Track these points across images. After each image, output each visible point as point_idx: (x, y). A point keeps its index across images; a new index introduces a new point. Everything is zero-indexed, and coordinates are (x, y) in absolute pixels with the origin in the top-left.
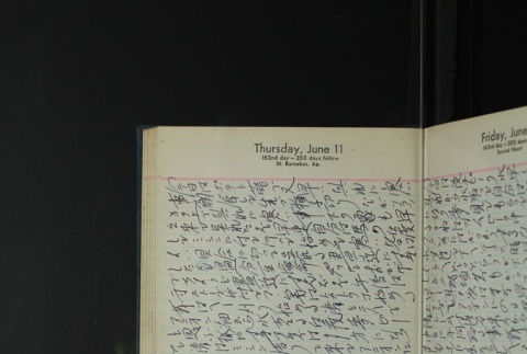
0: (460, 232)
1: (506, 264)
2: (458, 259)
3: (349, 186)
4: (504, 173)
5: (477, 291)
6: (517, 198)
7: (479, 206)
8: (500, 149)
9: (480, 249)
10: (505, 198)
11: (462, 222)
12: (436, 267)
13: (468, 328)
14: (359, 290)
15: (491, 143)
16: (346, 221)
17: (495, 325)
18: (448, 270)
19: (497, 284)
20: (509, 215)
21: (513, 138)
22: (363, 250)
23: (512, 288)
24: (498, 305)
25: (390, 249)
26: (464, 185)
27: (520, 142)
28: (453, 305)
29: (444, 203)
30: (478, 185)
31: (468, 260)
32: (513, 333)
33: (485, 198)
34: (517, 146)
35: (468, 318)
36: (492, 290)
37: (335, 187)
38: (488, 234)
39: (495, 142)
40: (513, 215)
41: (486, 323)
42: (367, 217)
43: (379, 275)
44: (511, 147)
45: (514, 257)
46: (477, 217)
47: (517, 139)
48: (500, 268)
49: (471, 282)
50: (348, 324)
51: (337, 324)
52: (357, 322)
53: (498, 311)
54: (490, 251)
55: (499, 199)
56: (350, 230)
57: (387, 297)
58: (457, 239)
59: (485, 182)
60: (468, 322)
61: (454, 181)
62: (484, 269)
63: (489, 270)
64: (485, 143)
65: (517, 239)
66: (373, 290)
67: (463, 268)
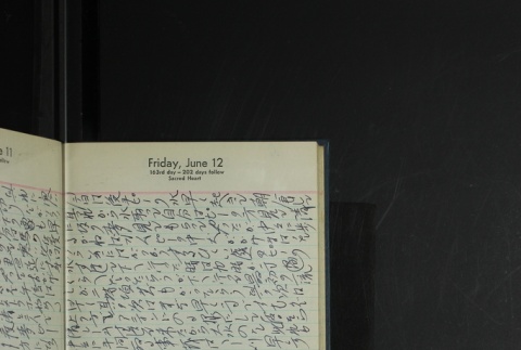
0: (121, 248)
1: (180, 280)
2: (118, 273)
3: (17, 192)
4: (178, 198)
5: (143, 304)
6: (196, 222)
7: (144, 226)
8: (172, 176)
9: (146, 265)
10: (179, 221)
11: (122, 239)
12: (85, 279)
13: (132, 339)
14: (24, 299)
15: (161, 169)
16: (15, 227)
17: (166, 335)
18: (104, 283)
19: (167, 298)
20: (184, 236)
21: (190, 168)
22: (27, 259)
23: (189, 303)
24: (171, 318)
25: (44, 259)
26: (124, 205)
27: (197, 173)
28: (111, 316)
29: (96, 218)
30: (143, 206)
31: (132, 275)
32: (191, 343)
33: (153, 219)
34: (194, 175)
35: (131, 329)
36: (163, 305)
37: (7, 191)
38: (157, 252)
39: (166, 169)
40: (189, 237)
41: (155, 334)
42: (29, 225)
43: (38, 284)
44: (186, 176)
45: (191, 275)
46: (143, 235)
47: (195, 169)
48: (174, 283)
49: (135, 296)
50: (17, 333)
51: (11, 333)
52: (24, 331)
53: (171, 323)
54: (158, 268)
55: (172, 221)
56: (18, 236)
57: (43, 306)
58: (116, 254)
59: (153, 204)
60: (131, 332)
61: (110, 199)
62: (152, 284)
63: (158, 285)
64: (152, 168)
65: (195, 259)
66: (34, 299)
67: (124, 282)
